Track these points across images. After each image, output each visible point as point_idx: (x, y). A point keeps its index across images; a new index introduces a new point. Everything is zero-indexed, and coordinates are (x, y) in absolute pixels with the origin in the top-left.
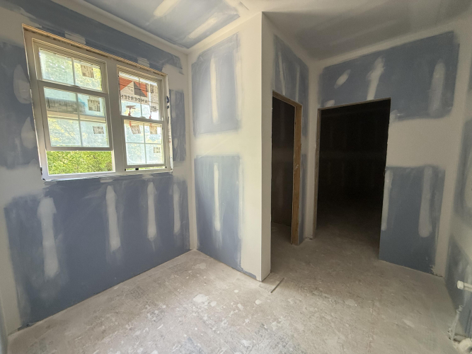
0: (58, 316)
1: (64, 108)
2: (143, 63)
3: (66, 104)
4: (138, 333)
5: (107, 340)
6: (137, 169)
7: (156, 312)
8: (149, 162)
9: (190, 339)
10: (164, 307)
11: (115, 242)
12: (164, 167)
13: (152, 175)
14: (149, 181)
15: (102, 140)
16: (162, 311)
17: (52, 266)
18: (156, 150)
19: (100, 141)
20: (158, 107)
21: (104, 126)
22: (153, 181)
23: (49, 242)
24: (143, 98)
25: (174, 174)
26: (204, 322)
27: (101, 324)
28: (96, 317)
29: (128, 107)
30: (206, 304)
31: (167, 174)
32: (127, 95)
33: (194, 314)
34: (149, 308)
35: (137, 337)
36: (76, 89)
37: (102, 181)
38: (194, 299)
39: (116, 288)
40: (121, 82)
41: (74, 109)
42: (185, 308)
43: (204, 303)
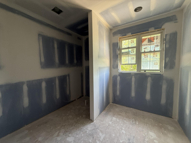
0: (117, 105)
1: (126, 54)
2: (152, 29)
3: (126, 52)
4: (125, 121)
5: (119, 116)
6: (145, 71)
7: (134, 122)
8: (151, 69)
9: (134, 137)
10: (137, 123)
11: (133, 94)
12: (159, 71)
13: (150, 74)
14: (149, 76)
15: (134, 61)
16: (135, 124)
17: (118, 93)
18: (155, 64)
19: (133, 62)
20: (159, 44)
21: (135, 57)
22: (151, 76)
23: (118, 87)
24: (151, 43)
25: (164, 75)
26: (144, 140)
27: (121, 113)
28: (122, 111)
29: (144, 48)
30: (153, 138)
31: (160, 74)
32: (144, 44)
33: (144, 135)
34: (133, 119)
35: (124, 122)
36: (129, 48)
37: (131, 74)
38: (150, 132)
39: (131, 109)
40: (143, 40)
41: (127, 53)
42: (143, 130)
43: (152, 136)
